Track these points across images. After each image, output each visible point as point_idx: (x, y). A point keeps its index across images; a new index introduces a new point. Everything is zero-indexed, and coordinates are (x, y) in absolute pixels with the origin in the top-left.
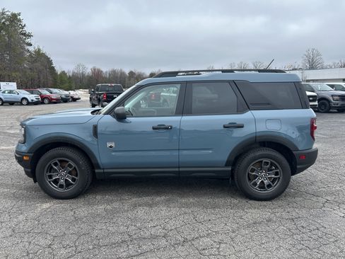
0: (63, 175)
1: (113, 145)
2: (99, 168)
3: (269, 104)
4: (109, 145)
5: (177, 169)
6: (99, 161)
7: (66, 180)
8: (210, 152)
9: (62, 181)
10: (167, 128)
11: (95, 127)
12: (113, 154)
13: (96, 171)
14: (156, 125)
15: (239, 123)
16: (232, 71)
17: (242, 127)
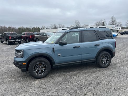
0: (40, 69)
1: (60, 55)
2: (55, 64)
3: (104, 38)
4: (59, 55)
5: (81, 61)
6: (55, 61)
7: (41, 70)
8: (91, 54)
9: (40, 71)
10: (78, 47)
11: (53, 49)
12: (60, 58)
13: (54, 65)
14: (74, 46)
15: (98, 44)
16: (93, 27)
17: (99, 45)
